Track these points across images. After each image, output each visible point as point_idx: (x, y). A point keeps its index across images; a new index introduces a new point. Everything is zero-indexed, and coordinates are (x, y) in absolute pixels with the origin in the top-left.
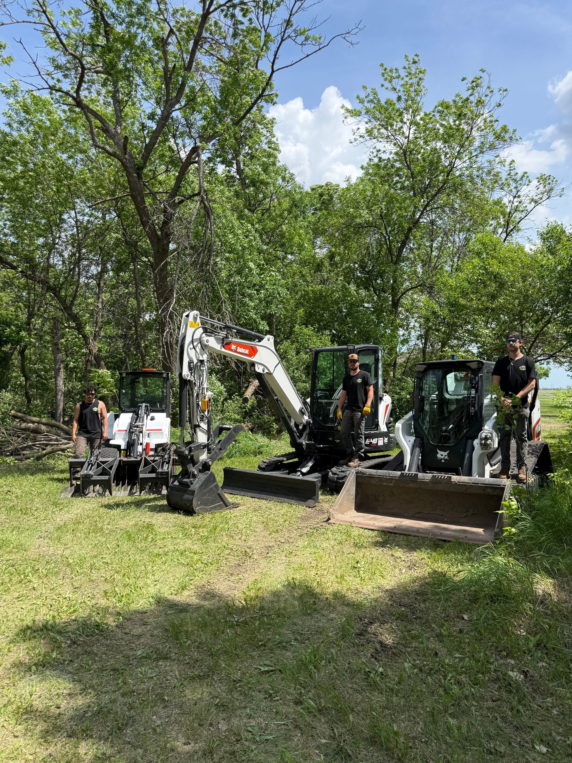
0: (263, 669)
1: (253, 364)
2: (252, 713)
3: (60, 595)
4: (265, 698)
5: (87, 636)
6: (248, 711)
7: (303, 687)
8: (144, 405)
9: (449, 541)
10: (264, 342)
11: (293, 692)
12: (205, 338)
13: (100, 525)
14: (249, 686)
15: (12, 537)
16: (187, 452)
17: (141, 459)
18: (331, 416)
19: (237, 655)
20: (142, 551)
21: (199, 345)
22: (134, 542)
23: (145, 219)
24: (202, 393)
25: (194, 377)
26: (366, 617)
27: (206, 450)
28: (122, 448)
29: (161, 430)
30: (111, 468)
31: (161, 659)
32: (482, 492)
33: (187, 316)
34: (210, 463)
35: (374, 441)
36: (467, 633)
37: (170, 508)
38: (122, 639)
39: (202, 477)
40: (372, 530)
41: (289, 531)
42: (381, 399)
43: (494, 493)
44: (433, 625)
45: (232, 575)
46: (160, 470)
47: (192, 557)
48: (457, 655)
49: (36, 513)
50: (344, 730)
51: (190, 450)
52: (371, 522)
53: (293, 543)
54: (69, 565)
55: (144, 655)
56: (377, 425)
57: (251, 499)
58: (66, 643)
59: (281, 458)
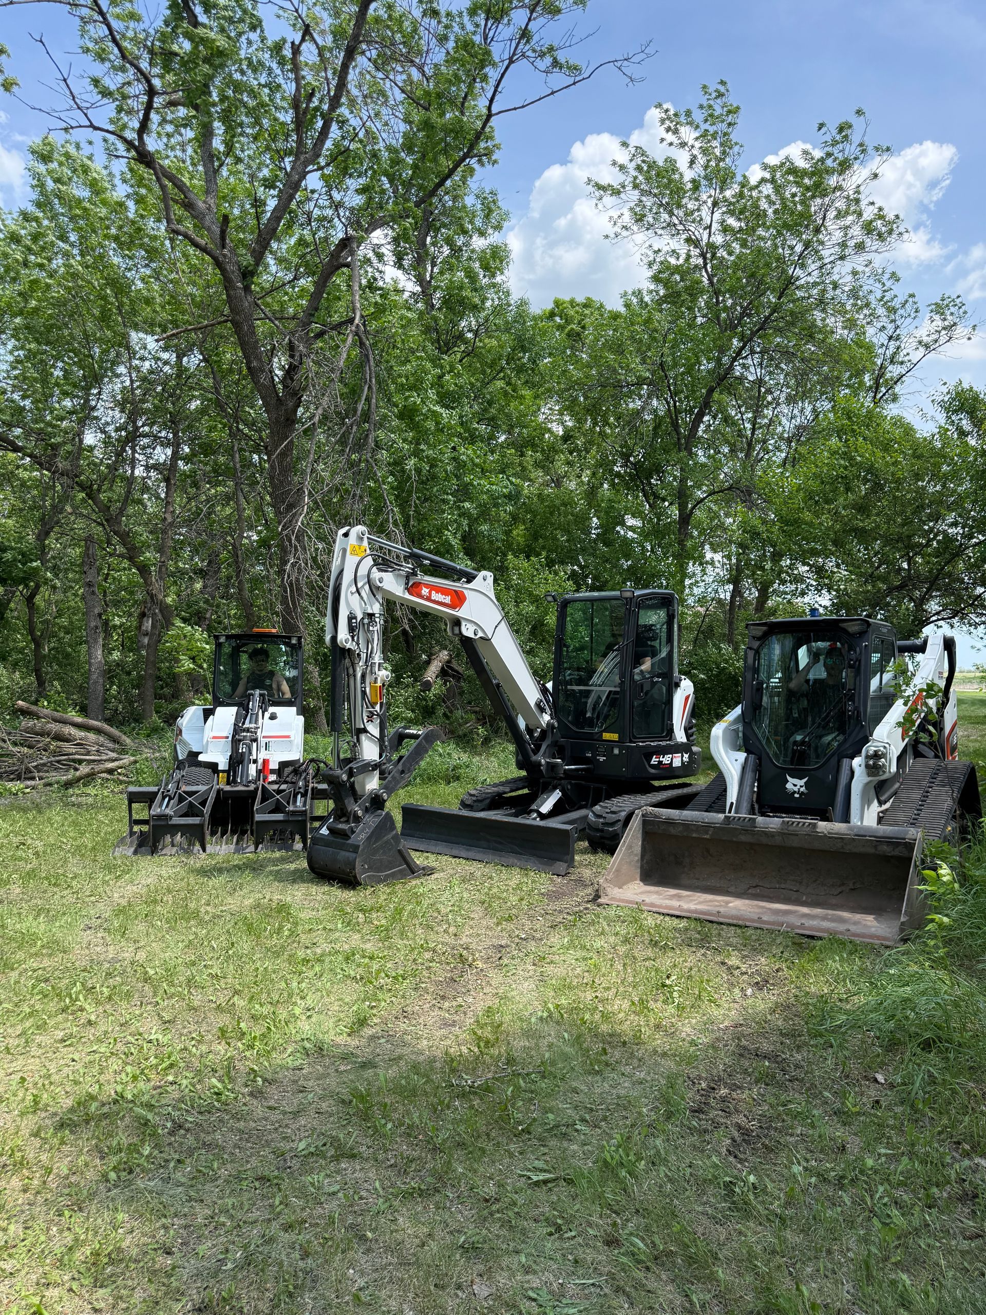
0: (535, 1178)
1: (457, 622)
2: (531, 1263)
3: (140, 1034)
4: (551, 1234)
5: (200, 1113)
6: (523, 1260)
7: (615, 1212)
8: (258, 692)
9: (820, 938)
10: (477, 583)
11: (600, 1222)
12: (376, 574)
13: (192, 905)
14: (516, 1210)
15: (40, 926)
16: (345, 777)
17: (257, 789)
18: (589, 715)
19: (483, 1150)
20: (277, 955)
21: (367, 587)
22: (259, 937)
23: (255, 364)
24: (371, 673)
25: (358, 644)
26: (700, 1078)
27: (377, 773)
28: (220, 768)
29: (288, 737)
30: (203, 803)
31: (342, 1156)
32: (872, 851)
33: (346, 535)
34: (385, 796)
35: (666, 760)
36: (889, 1108)
37: (313, 875)
38: (266, 1119)
39: (371, 821)
40: (678, 917)
41: (531, 918)
42: (677, 685)
43: (893, 853)
44: (826, 1094)
45: (443, 998)
46: (291, 808)
47: (367, 966)
48: (883, 1151)
49: (74, 883)
50: (708, 1297)
51: (351, 774)
52: (675, 903)
53: (541, 939)
54: (147, 979)
55: (312, 1149)
56: (671, 731)
57: (453, 860)
58: (164, 1127)
59: (501, 789)
